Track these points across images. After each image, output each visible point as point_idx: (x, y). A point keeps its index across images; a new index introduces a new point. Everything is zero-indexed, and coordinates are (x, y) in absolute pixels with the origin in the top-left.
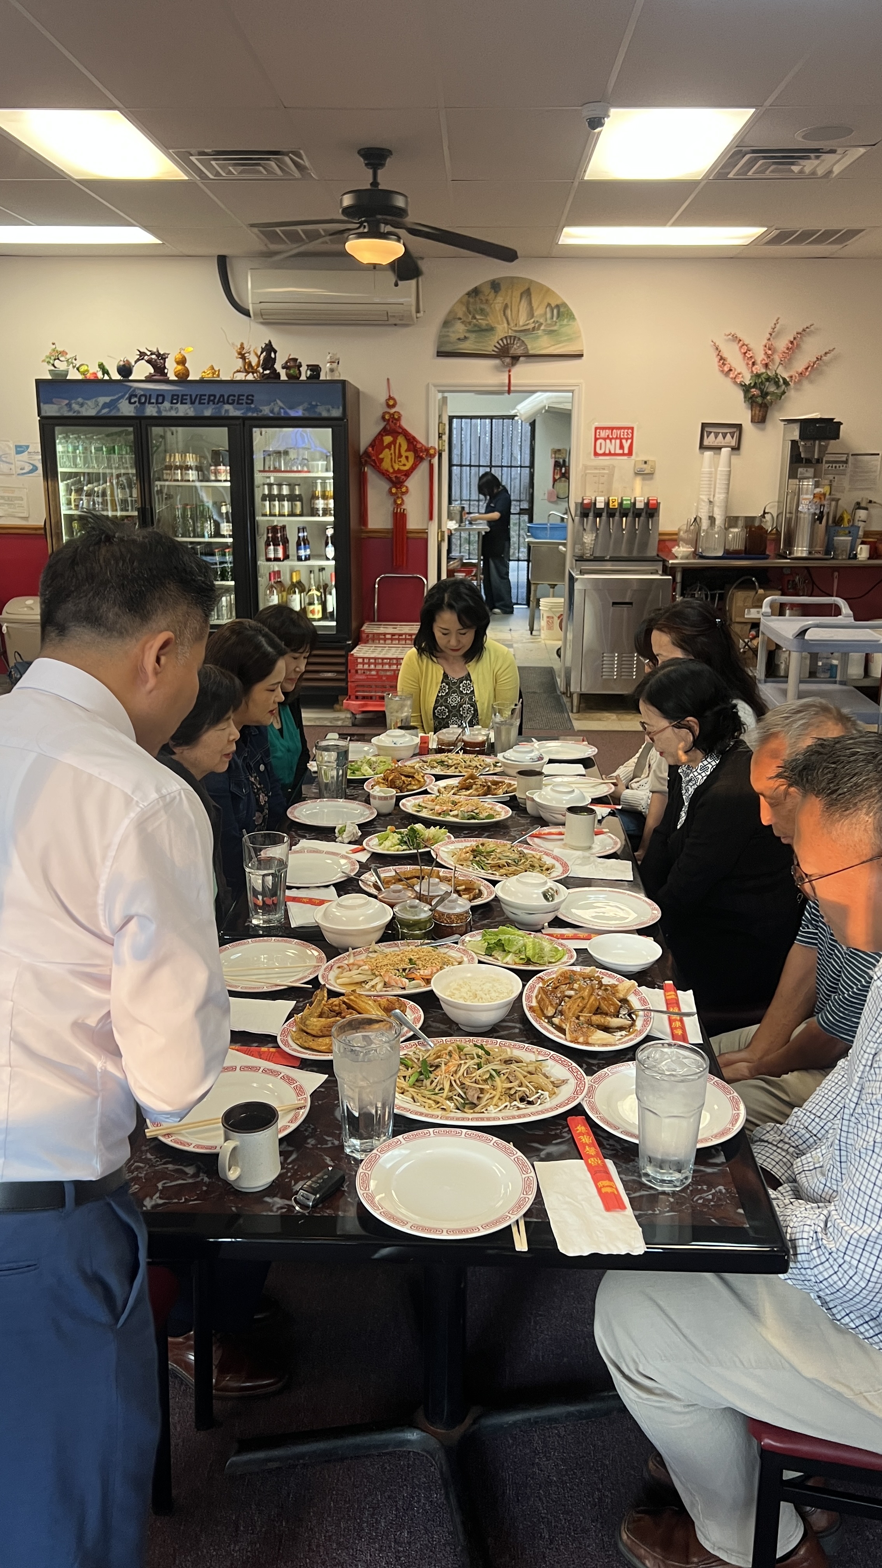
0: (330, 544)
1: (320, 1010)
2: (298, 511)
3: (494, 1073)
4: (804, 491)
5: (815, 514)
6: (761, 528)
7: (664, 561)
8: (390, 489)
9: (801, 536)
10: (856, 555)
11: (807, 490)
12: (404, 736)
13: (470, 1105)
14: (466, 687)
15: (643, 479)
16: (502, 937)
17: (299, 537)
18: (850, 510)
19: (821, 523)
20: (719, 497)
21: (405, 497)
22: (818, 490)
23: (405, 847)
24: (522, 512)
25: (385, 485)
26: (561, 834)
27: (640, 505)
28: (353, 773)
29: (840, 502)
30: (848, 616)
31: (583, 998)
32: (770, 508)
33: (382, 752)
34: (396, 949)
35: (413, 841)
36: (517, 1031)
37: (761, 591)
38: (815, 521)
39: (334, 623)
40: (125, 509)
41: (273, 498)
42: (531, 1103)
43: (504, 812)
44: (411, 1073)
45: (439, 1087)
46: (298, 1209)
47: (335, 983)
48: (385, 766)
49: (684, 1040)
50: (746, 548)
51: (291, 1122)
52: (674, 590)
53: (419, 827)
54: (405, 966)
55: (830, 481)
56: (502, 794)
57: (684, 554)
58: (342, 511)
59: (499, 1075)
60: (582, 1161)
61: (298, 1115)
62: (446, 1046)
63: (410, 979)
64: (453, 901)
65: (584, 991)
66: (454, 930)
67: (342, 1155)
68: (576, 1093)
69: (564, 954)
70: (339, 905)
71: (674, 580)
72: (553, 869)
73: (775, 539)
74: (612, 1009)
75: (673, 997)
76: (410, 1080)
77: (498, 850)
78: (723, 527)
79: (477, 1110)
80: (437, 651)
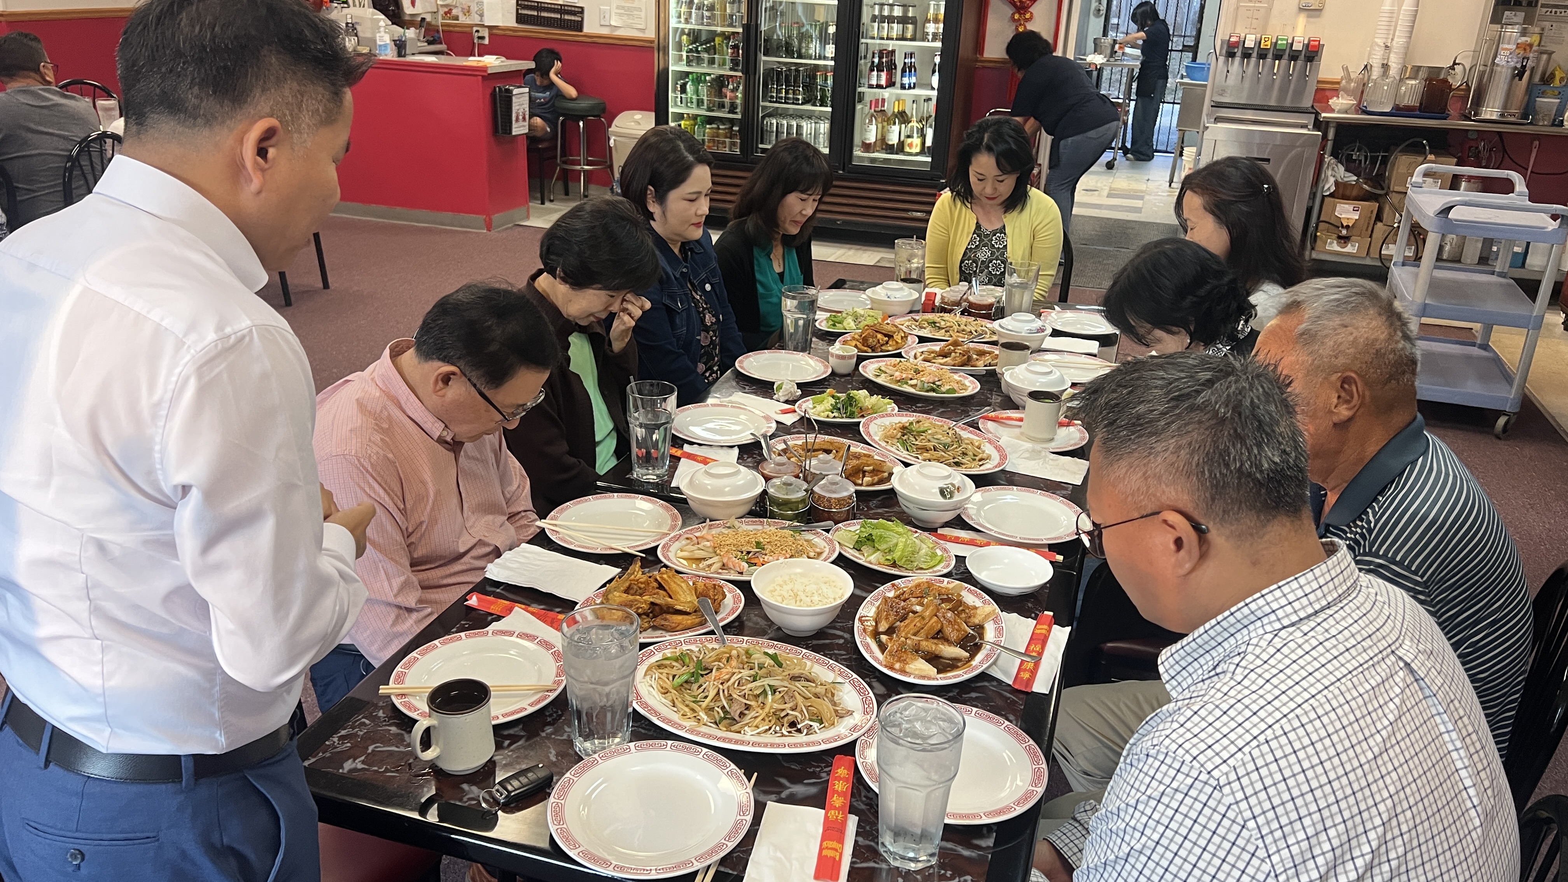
0: (937, 74)
1: (627, 584)
2: (909, 36)
3: (768, 688)
4: (1506, 40)
5: (1515, 68)
6: (1445, 81)
7: (1317, 114)
8: (1013, 14)
9: (1493, 94)
10: (1562, 121)
11: (1510, 37)
12: (901, 289)
14: (999, 240)
15: (1309, 17)
16: (874, 532)
17: (905, 63)
19: (1520, 79)
20: (1399, 41)
22: (1524, 39)
23: (836, 414)
24: (1185, 48)
25: (1009, 11)
26: (1021, 420)
27: (1297, 47)
28: (834, 325)
29: (1553, 56)
30: (1520, 194)
31: (923, 618)
32: (1463, 58)
33: (875, 306)
34: (760, 527)
35: (846, 409)
36: (841, 641)
37: (1431, 157)
38: (1513, 77)
39: (929, 159)
40: (731, 25)
41: (882, 19)
42: (799, 731)
43: (972, 387)
44: (683, 673)
45: (703, 695)
46: (484, 805)
47: (671, 555)
48: (869, 321)
49: (1026, 687)
50: (1421, 104)
51: (531, 705)
52: (1323, 148)
53: (864, 392)
54: (750, 549)
55: (1543, 29)
56: (981, 366)
57: (1344, 107)
58: (950, 36)
59: (774, 692)
60: (823, 811)
61: (545, 698)
62: (733, 648)
63: (751, 564)
64: (836, 483)
65: (927, 609)
66: (829, 516)
67: (570, 751)
68: (854, 728)
69: (940, 562)
70: (706, 472)
71: (1325, 137)
72: (980, 460)
73: (1461, 97)
74: (953, 636)
75: (1044, 632)
76: (678, 681)
77: (934, 430)
78: (1398, 78)
79: (733, 728)
80: (972, 197)
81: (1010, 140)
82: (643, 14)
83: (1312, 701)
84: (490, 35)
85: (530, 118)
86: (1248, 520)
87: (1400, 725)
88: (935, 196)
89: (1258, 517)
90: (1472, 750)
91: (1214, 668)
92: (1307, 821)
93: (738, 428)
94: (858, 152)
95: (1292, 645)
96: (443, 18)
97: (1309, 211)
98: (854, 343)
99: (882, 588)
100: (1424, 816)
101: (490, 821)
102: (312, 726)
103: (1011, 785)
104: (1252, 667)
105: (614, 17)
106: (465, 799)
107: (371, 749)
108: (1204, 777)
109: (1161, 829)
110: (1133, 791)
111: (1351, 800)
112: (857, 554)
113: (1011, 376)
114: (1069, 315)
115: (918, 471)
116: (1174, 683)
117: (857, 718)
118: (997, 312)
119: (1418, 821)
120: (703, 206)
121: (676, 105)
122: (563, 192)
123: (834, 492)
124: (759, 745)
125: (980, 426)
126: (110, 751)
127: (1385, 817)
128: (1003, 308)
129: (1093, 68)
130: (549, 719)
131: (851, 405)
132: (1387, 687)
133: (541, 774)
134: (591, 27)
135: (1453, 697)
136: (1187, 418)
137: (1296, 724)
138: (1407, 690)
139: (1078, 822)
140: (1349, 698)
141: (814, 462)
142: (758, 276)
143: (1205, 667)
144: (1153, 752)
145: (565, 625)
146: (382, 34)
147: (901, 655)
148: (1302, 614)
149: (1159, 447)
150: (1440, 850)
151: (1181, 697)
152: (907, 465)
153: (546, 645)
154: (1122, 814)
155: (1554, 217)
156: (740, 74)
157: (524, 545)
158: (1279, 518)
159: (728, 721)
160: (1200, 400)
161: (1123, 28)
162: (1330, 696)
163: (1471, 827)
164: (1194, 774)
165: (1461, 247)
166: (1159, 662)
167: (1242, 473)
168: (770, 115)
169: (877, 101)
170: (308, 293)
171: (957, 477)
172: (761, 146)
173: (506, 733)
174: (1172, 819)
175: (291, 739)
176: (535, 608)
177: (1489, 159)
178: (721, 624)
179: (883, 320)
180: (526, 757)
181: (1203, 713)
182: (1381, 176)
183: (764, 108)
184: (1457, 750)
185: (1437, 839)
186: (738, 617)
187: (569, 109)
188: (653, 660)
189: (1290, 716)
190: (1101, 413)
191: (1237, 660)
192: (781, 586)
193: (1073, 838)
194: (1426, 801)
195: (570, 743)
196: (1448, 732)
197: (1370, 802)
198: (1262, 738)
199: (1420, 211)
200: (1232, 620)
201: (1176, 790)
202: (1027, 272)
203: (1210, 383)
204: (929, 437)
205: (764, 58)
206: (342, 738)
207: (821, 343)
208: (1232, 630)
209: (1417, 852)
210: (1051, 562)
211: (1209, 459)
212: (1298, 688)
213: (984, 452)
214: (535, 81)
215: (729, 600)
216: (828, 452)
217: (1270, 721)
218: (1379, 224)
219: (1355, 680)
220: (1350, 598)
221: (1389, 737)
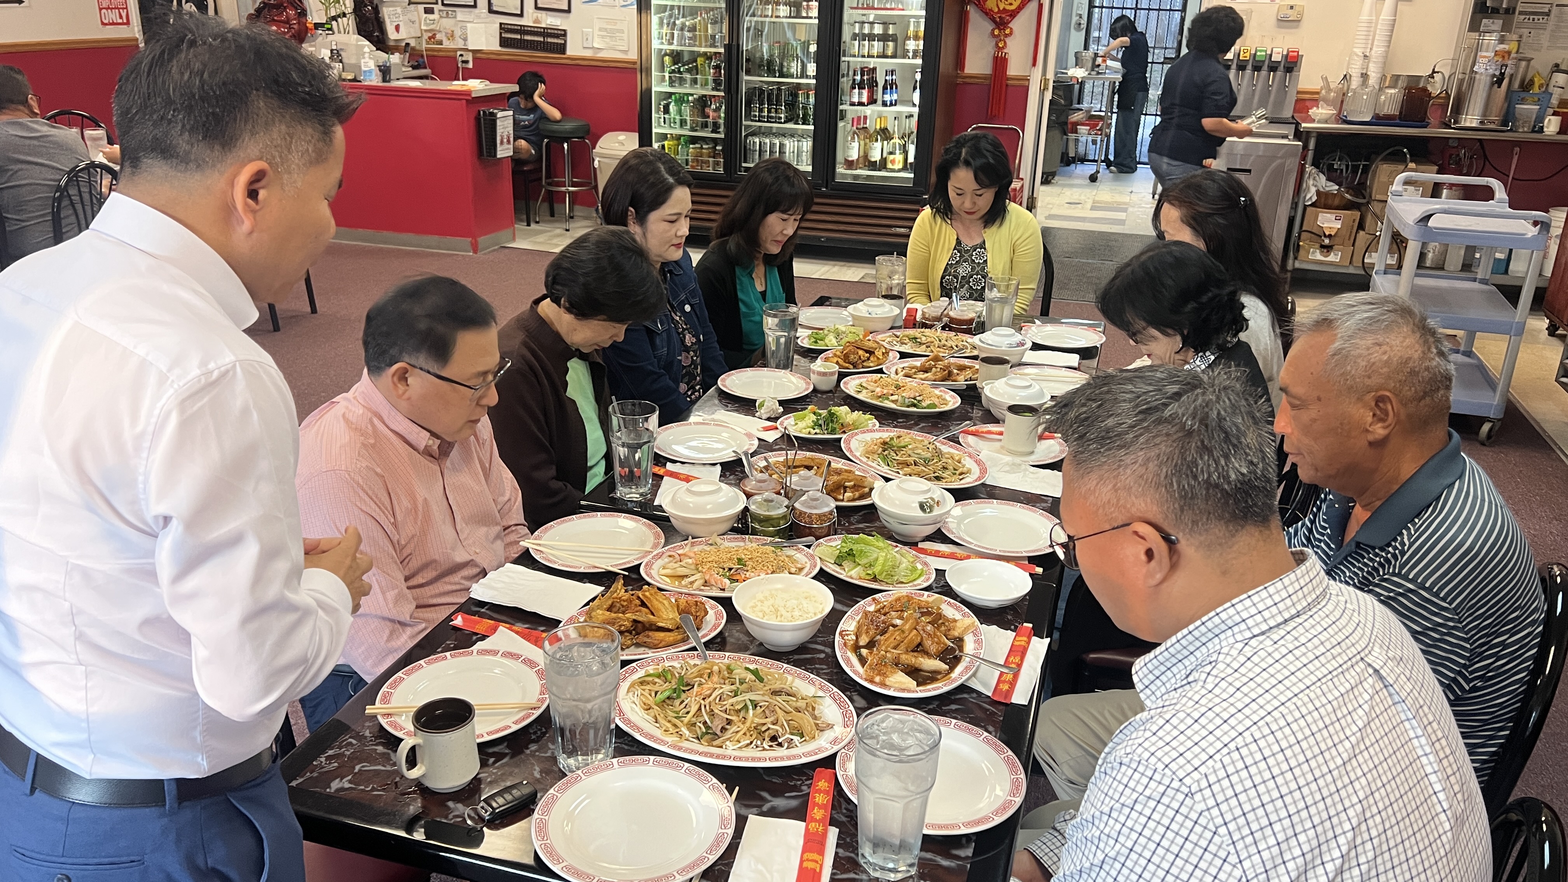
0: (918, 90)
1: (610, 602)
2: (890, 52)
3: (749, 703)
4: (1484, 47)
5: (1494, 76)
6: (1425, 90)
7: (1297, 124)
8: (993, 30)
9: (1473, 102)
10: (1542, 127)
11: (1488, 44)
12: (882, 305)
13: (710, 735)
14: (980, 255)
15: (1286, 28)
16: (854, 547)
17: (886, 80)
18: (1545, 72)
19: (1499, 87)
20: (1378, 51)
21: (1008, 40)
22: (1502, 46)
23: (817, 431)
25: (988, 26)
26: (1001, 433)
27: (1276, 58)
28: (816, 342)
29: (1532, 62)
30: (1501, 201)
31: (903, 632)
32: (1442, 67)
33: (857, 322)
34: (742, 544)
35: (828, 425)
36: (822, 656)
37: (1412, 165)
38: (1493, 84)
39: (912, 175)
40: (713, 45)
41: (864, 37)
42: (780, 745)
43: (953, 402)
44: (665, 689)
45: (685, 710)
46: (469, 822)
47: (654, 573)
48: (851, 338)
49: (1006, 698)
50: (1401, 113)
51: (516, 723)
52: (1304, 158)
53: (845, 409)
54: (732, 566)
55: (1521, 37)
56: (961, 381)
57: (1324, 117)
58: (930, 54)
59: (755, 707)
60: (803, 824)
61: (529, 716)
62: (714, 664)
63: (733, 580)
64: (816, 500)
65: (906, 622)
66: (808, 532)
67: (556, 769)
68: (835, 741)
69: (920, 575)
70: (688, 490)
71: (1305, 147)
72: (961, 474)
73: (1441, 105)
74: (933, 648)
75: (1023, 643)
76: (660, 697)
77: (914, 445)
78: (1377, 87)
79: (715, 743)
80: (951, 212)
81: (988, 154)
82: (625, 36)
83: (1282, 708)
84: (474, 59)
85: (515, 140)
86: (1218, 530)
87: (1369, 731)
88: (918, 212)
89: (1227, 527)
90: (1442, 755)
91: (1187, 676)
92: (1277, 827)
93: (720, 446)
94: (840, 170)
95: (1262, 654)
96: (428, 43)
97: (1291, 221)
98: (835, 360)
99: (862, 602)
100: (1393, 821)
101: (476, 838)
102: (300, 746)
103: (990, 797)
104: (1223, 675)
105: (596, 39)
106: (451, 816)
107: (357, 768)
108: (1176, 784)
109: (1134, 836)
110: (1108, 799)
111: (1321, 805)
112: (838, 569)
113: (991, 390)
114: (1049, 328)
115: (898, 486)
116: (1148, 692)
117: (838, 730)
118: (977, 327)
119: (1387, 826)
120: (684, 228)
121: (659, 125)
122: (548, 213)
123: (815, 508)
124: (740, 759)
125: (961, 440)
126: (94, 777)
127: (1355, 822)
128: (983, 323)
129: (1074, 82)
130: (533, 737)
131: (832, 421)
132: (1356, 693)
133: (526, 791)
134: (574, 49)
135: (1422, 703)
136: (1155, 431)
137: (1266, 731)
138: (1376, 696)
139: (1058, 831)
140: (1318, 705)
141: (795, 478)
142: (740, 295)
143: (1178, 676)
144: (1126, 760)
145: (547, 643)
146: (367, 60)
147: (880, 669)
148: (1272, 623)
149: (1128, 460)
150: (1410, 854)
151: (1154, 706)
152: (887, 480)
153: (530, 663)
154: (1096, 822)
155: (1535, 224)
156: (722, 94)
157: (508, 565)
158: (1248, 527)
159: (710, 736)
160: (1167, 413)
161: (1104, 41)
162: (1299, 703)
163: (1441, 831)
164: (1166, 781)
165: (1444, 253)
166: (1133, 671)
167: (1210, 484)
168: (753, 134)
169: (859, 118)
170: (295, 318)
171: (937, 491)
172: (744, 165)
173: (491, 750)
174: (1145, 826)
175: (274, 761)
176: (519, 626)
177: (1470, 166)
178: (703, 640)
179: (865, 336)
180: (511, 774)
181: (1174, 721)
182: (1362, 184)
183: (747, 127)
184: (1426, 755)
185: (1407, 843)
186: (721, 633)
187: (554, 132)
188: (636, 677)
189: (1259, 724)
190: (1071, 426)
191: (1208, 668)
192: (762, 602)
193: (1052, 847)
194: (1395, 806)
195: (554, 760)
196: (1417, 737)
197: (1340, 807)
198: (1232, 746)
199: (1401, 221)
200: (1203, 629)
201: (1149, 798)
202: (1008, 286)
203: (1177, 396)
204: (910, 452)
205: (746, 78)
206: (327, 758)
207: (803, 360)
208: (1204, 640)
209: (1387, 856)
210: (1031, 575)
211: (1177, 471)
212: (1267, 696)
213: (964, 466)
214: (519, 104)
215: (711, 617)
216: (809, 468)
217: (1240, 728)
218: (1361, 233)
219: (1324, 687)
220: (1319, 607)
221: (1358, 743)
